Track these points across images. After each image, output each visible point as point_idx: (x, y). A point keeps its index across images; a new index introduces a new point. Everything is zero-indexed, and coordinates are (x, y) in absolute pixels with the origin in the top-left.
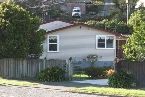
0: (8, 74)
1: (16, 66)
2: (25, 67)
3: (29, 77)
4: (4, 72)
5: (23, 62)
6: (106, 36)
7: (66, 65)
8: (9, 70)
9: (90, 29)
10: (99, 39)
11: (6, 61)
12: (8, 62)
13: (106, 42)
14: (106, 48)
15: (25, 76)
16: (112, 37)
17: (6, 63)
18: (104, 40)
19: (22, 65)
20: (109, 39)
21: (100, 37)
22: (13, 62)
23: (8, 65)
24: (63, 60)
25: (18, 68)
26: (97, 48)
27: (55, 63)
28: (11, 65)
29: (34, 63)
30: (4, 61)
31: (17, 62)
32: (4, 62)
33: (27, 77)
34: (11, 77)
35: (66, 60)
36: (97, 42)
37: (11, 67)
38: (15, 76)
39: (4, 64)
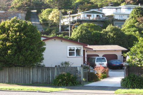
0: (17, 81)
1: (26, 74)
2: (35, 74)
3: (40, 83)
4: (13, 79)
5: (33, 70)
6: (75, 47)
7: (77, 71)
8: (19, 77)
9: (63, 41)
10: (70, 49)
11: (15, 69)
12: (17, 71)
13: (75, 51)
14: (75, 56)
15: (35, 82)
16: (80, 47)
17: (15, 71)
18: (74, 50)
19: (32, 72)
20: (78, 49)
21: (71, 48)
22: (22, 70)
23: (17, 73)
24: (74, 67)
25: (28, 76)
26: (68, 56)
27: (66, 70)
28: (21, 73)
29: (45, 71)
30: (13, 69)
31: (26, 70)
32: (13, 71)
33: (38, 83)
34: (21, 83)
35: (77, 67)
36: (68, 52)
37: (21, 74)
38: (26, 83)
39: (13, 72)
